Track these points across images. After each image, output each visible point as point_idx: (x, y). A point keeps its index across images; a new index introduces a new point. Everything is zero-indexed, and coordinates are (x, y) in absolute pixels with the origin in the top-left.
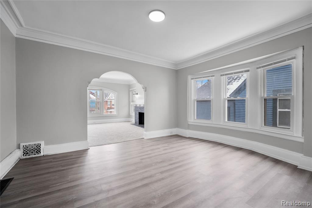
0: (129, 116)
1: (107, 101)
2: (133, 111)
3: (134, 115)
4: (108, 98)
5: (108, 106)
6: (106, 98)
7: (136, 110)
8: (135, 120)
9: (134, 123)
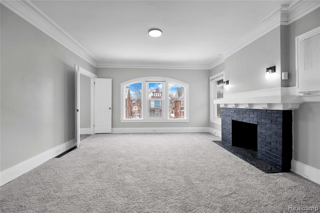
0: (209, 124)
1: (180, 101)
2: (216, 116)
3: (220, 124)
4: (181, 98)
5: (181, 106)
6: (179, 97)
7: (226, 115)
8: (222, 134)
9: (221, 140)
